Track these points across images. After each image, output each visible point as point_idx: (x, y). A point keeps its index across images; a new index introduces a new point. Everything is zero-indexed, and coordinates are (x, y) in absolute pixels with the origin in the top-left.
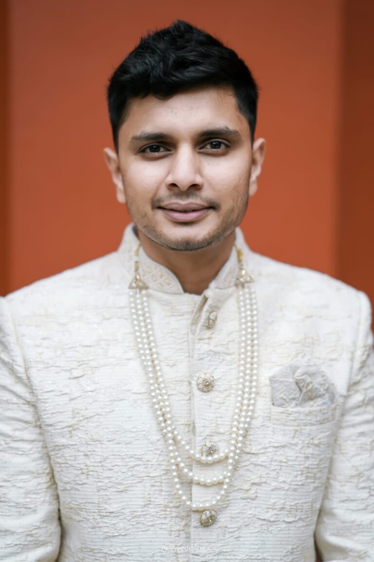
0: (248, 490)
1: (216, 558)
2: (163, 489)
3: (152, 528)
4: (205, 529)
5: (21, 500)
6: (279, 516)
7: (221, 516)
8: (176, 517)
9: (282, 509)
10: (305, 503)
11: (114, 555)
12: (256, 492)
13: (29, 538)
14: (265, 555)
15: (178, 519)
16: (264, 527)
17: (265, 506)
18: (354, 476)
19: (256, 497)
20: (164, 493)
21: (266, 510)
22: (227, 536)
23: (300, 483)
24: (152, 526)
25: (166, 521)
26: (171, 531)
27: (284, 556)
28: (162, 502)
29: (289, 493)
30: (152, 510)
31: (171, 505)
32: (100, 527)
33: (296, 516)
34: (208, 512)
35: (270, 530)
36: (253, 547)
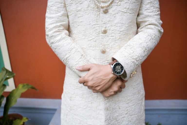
0: (118, 3)
1: (108, 22)
2: (93, 2)
3: (89, 14)
4: (105, 14)
5: (56, 9)
6: (127, 11)
7: (110, 10)
8: (97, 11)
9: (128, 9)
10: (135, 8)
11: (80, 22)
12: (120, 3)
13: (58, 19)
14: (123, 22)
15: (97, 12)
16: (122, 14)
17: (123, 8)
18: (149, 3)
19: (120, 5)
20: (93, 4)
21: (123, 9)
22: (112, 16)
23: (134, 2)
24: (90, 13)
25: (94, 12)
26: (95, 15)
27: (129, 23)
28: (93, 6)
29: (130, 4)
30: (89, 9)
31: (95, 7)
32: (77, 15)
33: (132, 12)
34: (105, 8)
35: (124, 15)
36: (119, 19)
